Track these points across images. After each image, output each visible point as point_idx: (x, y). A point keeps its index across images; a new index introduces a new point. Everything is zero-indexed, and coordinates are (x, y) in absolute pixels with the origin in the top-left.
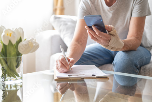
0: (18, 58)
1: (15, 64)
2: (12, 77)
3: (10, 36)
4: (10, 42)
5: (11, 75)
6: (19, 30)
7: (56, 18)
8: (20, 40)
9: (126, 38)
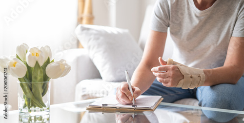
0: (44, 84)
1: (41, 91)
2: (37, 107)
3: (36, 55)
4: (37, 62)
5: (36, 105)
6: (46, 49)
7: (83, 29)
8: (48, 62)
9: (222, 65)
